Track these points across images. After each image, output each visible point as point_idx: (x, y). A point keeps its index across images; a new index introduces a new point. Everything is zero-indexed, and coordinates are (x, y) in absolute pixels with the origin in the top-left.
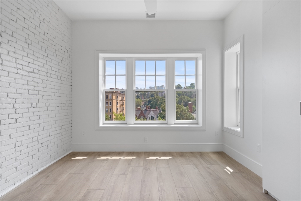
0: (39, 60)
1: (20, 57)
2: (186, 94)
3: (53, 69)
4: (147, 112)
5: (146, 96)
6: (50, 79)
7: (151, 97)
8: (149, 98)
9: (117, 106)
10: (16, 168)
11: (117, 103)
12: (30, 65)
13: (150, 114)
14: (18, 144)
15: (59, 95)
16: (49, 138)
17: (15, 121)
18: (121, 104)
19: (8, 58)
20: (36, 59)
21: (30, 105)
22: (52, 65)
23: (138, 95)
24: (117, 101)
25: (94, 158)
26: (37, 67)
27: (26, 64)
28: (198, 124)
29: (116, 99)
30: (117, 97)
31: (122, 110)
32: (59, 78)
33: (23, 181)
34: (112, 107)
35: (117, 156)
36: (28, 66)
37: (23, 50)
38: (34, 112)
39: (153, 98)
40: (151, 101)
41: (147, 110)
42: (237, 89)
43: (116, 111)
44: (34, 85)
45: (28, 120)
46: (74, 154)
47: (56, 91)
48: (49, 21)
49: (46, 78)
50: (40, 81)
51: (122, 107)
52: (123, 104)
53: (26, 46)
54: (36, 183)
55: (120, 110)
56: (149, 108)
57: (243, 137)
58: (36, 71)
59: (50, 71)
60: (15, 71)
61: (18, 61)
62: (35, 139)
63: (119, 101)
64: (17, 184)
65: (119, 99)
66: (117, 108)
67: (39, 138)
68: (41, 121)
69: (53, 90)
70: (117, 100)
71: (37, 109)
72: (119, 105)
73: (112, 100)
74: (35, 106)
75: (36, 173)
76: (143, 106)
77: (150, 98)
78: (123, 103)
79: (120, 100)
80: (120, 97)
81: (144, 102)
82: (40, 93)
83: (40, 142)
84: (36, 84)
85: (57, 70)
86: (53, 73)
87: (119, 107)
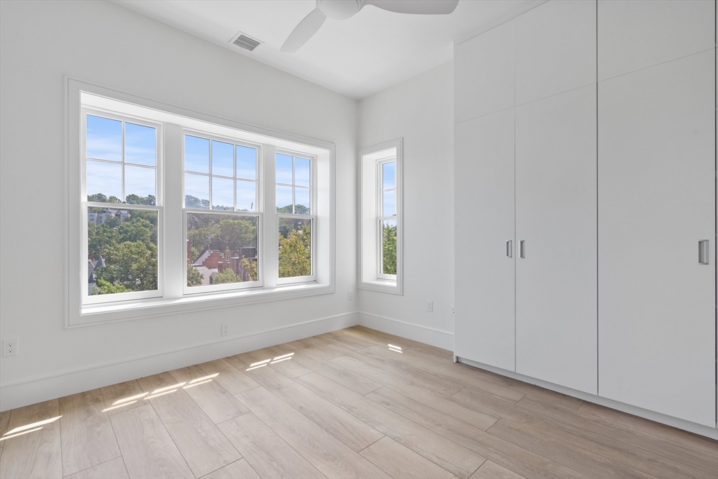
28: (317, 283)
42: (377, 219)
57: (403, 295)
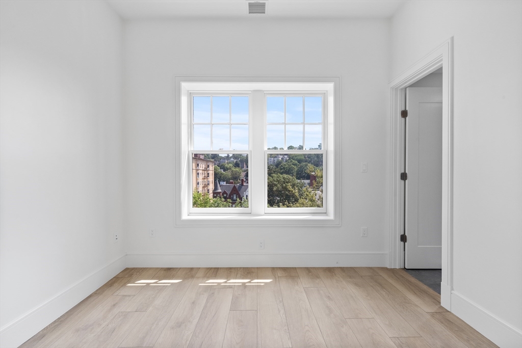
2: (310, 159)
4: (243, 187)
9: (197, 179)
11: (198, 174)
18: (205, 176)
23: (236, 162)
24: (198, 172)
30: (198, 165)
41: (243, 185)
43: (197, 186)
52: (208, 176)
55: (204, 186)
63: (200, 172)
65: (201, 169)
70: (197, 170)
72: (201, 177)
78: (208, 174)
87: (200, 180)
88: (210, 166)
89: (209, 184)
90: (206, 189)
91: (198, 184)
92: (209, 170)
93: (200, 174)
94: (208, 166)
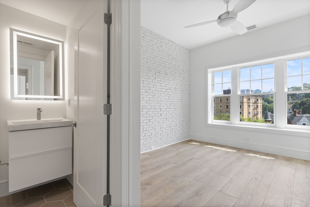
0: (171, 82)
1: (162, 82)
3: (178, 85)
4: (296, 118)
5: (296, 97)
6: (176, 92)
7: (306, 98)
8: (301, 99)
9: (248, 110)
10: (161, 138)
11: (249, 106)
12: (167, 86)
13: (300, 121)
14: (162, 127)
15: (182, 101)
16: (176, 127)
17: (160, 115)
19: (158, 84)
20: (169, 82)
21: (166, 107)
22: (178, 83)
24: (249, 104)
25: (203, 145)
26: (170, 86)
27: (165, 85)
29: (248, 101)
30: (249, 99)
31: (256, 114)
32: (182, 90)
33: (164, 146)
34: (242, 110)
35: (220, 147)
36: (166, 87)
37: (164, 79)
38: (168, 111)
39: (307, 100)
40: (305, 104)
41: (296, 116)
43: (248, 115)
44: (168, 96)
45: (166, 115)
46: (191, 141)
47: (180, 99)
48: (176, 57)
49: (174, 91)
50: (171, 94)
51: (255, 111)
52: (258, 108)
53: (165, 76)
54: (169, 149)
55: (254, 114)
56: (299, 113)
58: (169, 88)
59: (176, 87)
60: (160, 90)
61: (162, 85)
62: (169, 126)
63: (251, 104)
64: (161, 147)
65: (252, 102)
66: (250, 111)
67: (171, 126)
68: (172, 116)
69: (178, 98)
70: (248, 103)
71: (170, 109)
72: (251, 108)
73: (243, 103)
74: (169, 108)
75: (169, 145)
76: (291, 110)
77: (303, 99)
78: (257, 106)
79: (254, 102)
80: (254, 100)
81: (292, 105)
82: (172, 100)
83: (172, 128)
84: (169, 96)
85: (180, 86)
86: (178, 87)
87: (251, 111)
88: (259, 100)
89: (258, 114)
90: (255, 117)
91: (249, 113)
92: (258, 103)
93: (251, 106)
94: (258, 100)
